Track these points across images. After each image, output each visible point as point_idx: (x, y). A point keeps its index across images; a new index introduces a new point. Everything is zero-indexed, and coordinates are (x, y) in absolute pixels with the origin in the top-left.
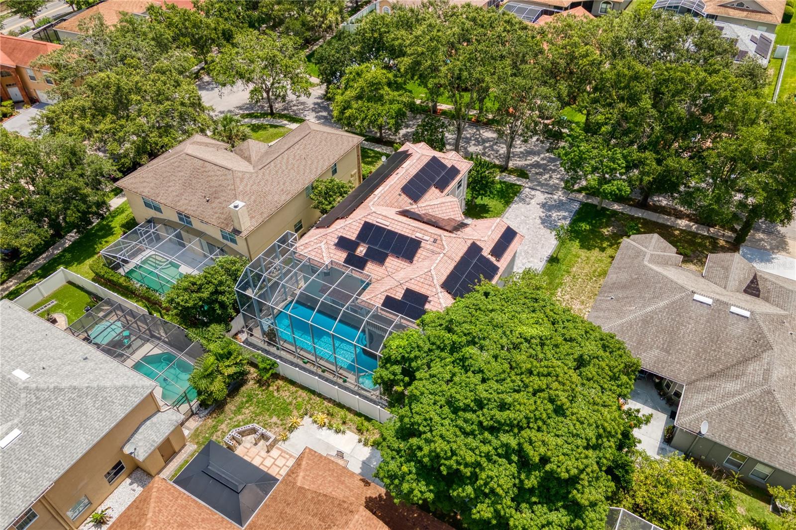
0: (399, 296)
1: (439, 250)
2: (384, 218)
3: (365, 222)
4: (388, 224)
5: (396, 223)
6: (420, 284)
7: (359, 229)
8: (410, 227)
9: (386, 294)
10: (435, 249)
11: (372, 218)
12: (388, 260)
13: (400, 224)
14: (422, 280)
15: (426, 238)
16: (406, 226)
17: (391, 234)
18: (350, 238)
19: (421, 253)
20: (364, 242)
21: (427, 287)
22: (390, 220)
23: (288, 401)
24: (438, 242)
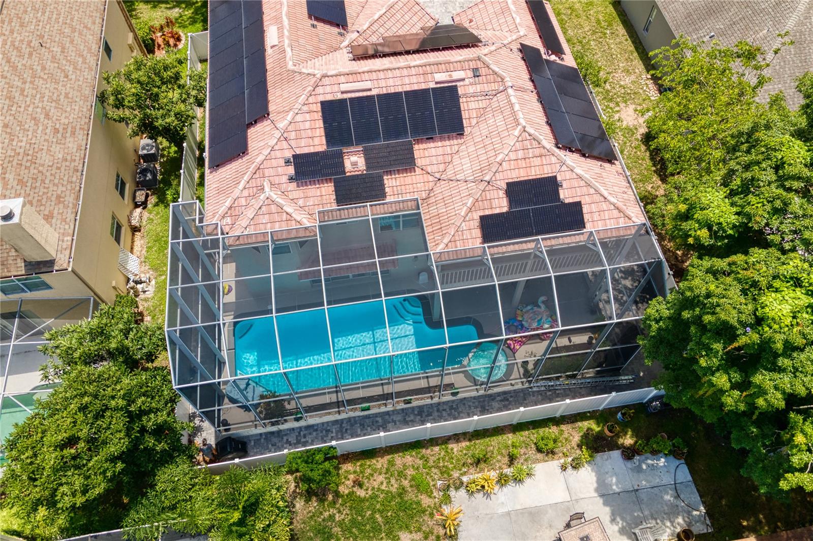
0: (500, 205)
1: (494, 86)
2: (351, 78)
3: (322, 103)
4: (368, 85)
5: (381, 75)
6: (522, 164)
7: (320, 124)
8: (413, 71)
9: (476, 216)
10: (486, 87)
11: (328, 89)
12: (417, 154)
13: (390, 74)
14: (521, 154)
15: (457, 75)
16: (405, 72)
17: (390, 100)
18: (312, 150)
19: (469, 108)
20: (349, 143)
21: (537, 161)
22: (366, 76)
23: (394, 490)
24: (483, 71)
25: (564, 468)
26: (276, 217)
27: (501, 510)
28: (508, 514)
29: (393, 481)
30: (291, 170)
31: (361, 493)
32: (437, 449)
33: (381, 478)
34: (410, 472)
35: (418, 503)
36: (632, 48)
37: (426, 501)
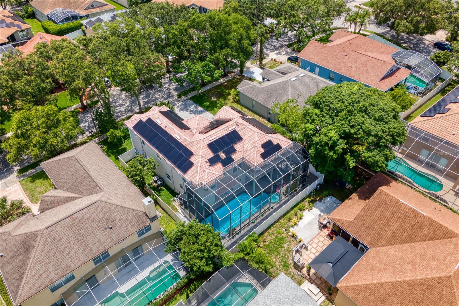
0: (262, 151)
1: (243, 127)
2: (210, 137)
3: (208, 145)
4: (215, 137)
5: (217, 134)
6: (261, 140)
7: (209, 150)
8: (223, 130)
9: (259, 155)
10: (241, 128)
11: (206, 141)
12: (235, 148)
13: (218, 133)
14: (260, 138)
15: (234, 127)
16: (222, 131)
17: (222, 138)
18: (211, 157)
19: (241, 133)
20: (219, 152)
21: (264, 138)
22: (213, 135)
23: (274, 237)
24: (239, 124)
25: (309, 211)
26: (212, 176)
27: (302, 227)
28: (304, 226)
29: (272, 236)
30: (208, 164)
31: (266, 243)
32: (277, 223)
33: (269, 237)
34: (275, 232)
35: (282, 237)
36: (252, 113)
37: (284, 235)
